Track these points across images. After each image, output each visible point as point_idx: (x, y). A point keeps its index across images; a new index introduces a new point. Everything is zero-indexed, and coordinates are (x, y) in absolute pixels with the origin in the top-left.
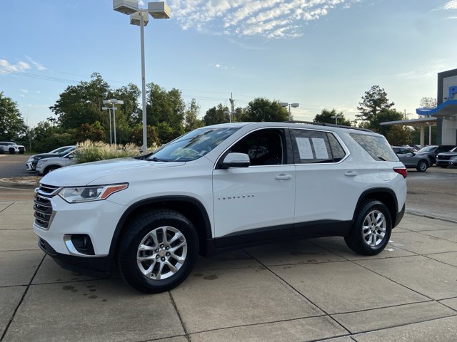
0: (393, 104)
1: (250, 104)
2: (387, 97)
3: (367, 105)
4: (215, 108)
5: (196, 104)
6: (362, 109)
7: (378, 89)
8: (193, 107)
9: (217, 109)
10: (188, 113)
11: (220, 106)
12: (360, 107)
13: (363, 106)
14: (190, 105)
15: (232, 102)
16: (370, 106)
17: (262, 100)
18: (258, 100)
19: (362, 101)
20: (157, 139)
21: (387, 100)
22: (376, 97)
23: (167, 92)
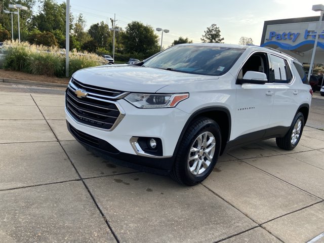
0: (223, 39)
1: (129, 25)
2: (220, 34)
3: (207, 38)
4: (98, 24)
5: (83, 18)
6: (203, 40)
7: (215, 27)
8: (80, 20)
9: (100, 25)
10: (76, 25)
11: (102, 23)
12: (203, 38)
13: (204, 38)
14: (78, 19)
15: (112, 21)
16: (209, 39)
17: (138, 23)
18: (135, 23)
19: (204, 34)
20: (56, 44)
21: (220, 36)
22: (214, 32)
23: (59, 4)
